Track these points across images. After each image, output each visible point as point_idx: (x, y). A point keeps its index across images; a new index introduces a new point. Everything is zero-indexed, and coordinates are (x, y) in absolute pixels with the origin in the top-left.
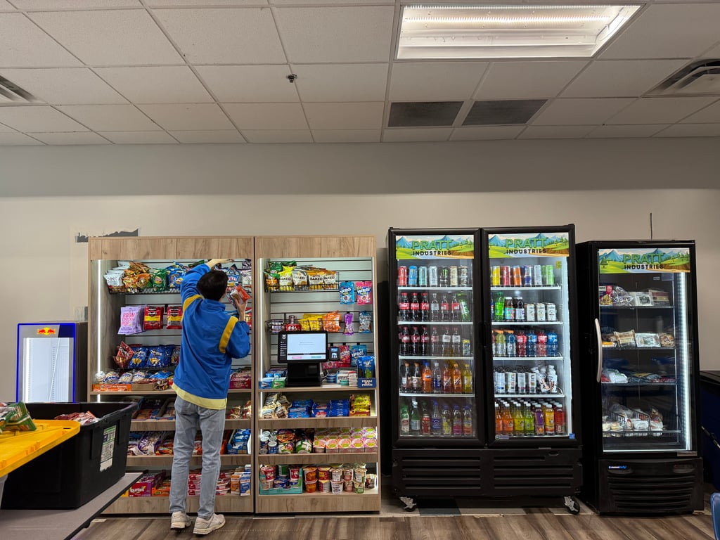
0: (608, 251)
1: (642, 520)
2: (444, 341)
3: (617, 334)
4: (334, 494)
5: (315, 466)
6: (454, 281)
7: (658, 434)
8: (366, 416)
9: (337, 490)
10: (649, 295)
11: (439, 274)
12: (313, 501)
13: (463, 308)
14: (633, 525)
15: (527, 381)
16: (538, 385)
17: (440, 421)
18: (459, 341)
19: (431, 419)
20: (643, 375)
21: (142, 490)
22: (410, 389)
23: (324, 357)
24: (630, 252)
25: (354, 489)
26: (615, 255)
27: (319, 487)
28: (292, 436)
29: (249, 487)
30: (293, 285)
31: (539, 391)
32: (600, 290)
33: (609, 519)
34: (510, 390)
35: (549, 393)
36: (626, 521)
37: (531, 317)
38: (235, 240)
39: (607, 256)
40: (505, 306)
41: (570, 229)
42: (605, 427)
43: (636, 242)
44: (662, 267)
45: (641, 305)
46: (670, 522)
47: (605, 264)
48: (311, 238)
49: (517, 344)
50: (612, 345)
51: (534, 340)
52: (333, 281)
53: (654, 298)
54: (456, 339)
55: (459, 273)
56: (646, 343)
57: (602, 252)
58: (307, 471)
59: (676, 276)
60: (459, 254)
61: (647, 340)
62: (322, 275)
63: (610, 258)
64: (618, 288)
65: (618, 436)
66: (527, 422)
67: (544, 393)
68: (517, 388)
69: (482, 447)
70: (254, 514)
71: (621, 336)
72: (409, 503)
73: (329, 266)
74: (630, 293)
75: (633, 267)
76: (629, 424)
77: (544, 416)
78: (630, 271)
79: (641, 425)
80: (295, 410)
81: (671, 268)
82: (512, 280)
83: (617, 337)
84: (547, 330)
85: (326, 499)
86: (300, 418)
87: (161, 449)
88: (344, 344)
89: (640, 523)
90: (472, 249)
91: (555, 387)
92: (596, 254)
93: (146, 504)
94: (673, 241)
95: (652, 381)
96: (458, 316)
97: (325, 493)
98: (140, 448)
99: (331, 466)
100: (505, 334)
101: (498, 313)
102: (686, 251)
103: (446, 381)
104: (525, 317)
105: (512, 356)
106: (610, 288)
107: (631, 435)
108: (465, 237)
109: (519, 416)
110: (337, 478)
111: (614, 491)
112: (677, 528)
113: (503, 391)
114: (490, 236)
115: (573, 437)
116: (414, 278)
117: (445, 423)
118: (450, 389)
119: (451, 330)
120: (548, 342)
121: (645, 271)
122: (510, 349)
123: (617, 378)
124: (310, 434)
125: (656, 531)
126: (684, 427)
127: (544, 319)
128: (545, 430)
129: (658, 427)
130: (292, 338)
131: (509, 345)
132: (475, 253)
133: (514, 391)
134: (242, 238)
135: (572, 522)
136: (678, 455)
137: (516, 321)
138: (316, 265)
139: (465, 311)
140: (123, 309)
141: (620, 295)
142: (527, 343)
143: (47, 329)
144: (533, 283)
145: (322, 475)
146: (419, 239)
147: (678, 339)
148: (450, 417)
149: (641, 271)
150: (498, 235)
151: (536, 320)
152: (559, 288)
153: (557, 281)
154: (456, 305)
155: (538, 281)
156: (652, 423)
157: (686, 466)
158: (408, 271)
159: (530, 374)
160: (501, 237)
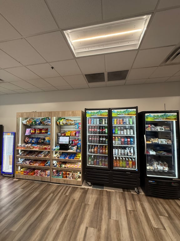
0: (148, 114)
1: (160, 199)
2: (101, 140)
3: (152, 139)
4: (70, 179)
5: (66, 171)
6: (104, 123)
7: (166, 171)
8: (78, 160)
9: (70, 178)
10: (163, 128)
11: (99, 121)
12: (64, 181)
13: (106, 130)
14: (157, 202)
15: (124, 152)
16: (127, 153)
17: (99, 162)
18: (105, 140)
19: (96, 161)
20: (161, 152)
21: (26, 173)
22: (91, 152)
23: (68, 143)
24: (156, 114)
25: (75, 179)
26: (151, 115)
27: (66, 177)
28: (61, 163)
29: (49, 175)
30: (63, 124)
31: (127, 155)
32: (146, 126)
33: (149, 197)
34: (119, 154)
35: (131, 156)
36: (154, 199)
37: (125, 134)
38: (47, 113)
39: (148, 116)
40: (118, 130)
41: (136, 108)
42: (148, 168)
43: (158, 111)
44: (167, 119)
45: (160, 131)
46: (170, 202)
47: (147, 118)
48: (65, 112)
49: (121, 141)
50: (151, 143)
51: (126, 140)
52: (73, 123)
53: (165, 129)
54: (104, 139)
55: (105, 121)
56: (162, 142)
57: (146, 115)
58: (63, 172)
59: (172, 122)
60: (104, 115)
61: (163, 141)
62: (70, 121)
63: (149, 116)
64: (152, 125)
65: (152, 171)
66: (124, 164)
67: (129, 156)
68: (121, 153)
69: (110, 171)
70: (50, 182)
71: (153, 140)
72: (90, 184)
73: (72, 119)
74: (157, 127)
75: (157, 119)
76: (156, 167)
77: (129, 163)
78: (156, 120)
79: (160, 168)
80: (62, 156)
81: (170, 119)
82: (120, 123)
83: (152, 140)
84: (130, 137)
85: (67, 181)
86: (62, 158)
87: (31, 163)
88: (78, 139)
89: (159, 201)
90: (107, 114)
91: (132, 154)
92: (145, 115)
93: (27, 177)
94: (171, 111)
95: (164, 154)
96: (105, 133)
97: (68, 179)
98: (26, 163)
99: (70, 172)
100: (118, 138)
101: (116, 132)
102: (176, 114)
103: (101, 151)
104: (124, 133)
105: (120, 145)
106: (150, 125)
107: (157, 171)
108: (105, 111)
109: (121, 162)
110: (71, 175)
111: (150, 189)
112: (172, 205)
113: (117, 154)
114: (112, 110)
115: (137, 170)
116: (93, 122)
117: (100, 163)
118: (102, 153)
119: (103, 137)
120: (130, 141)
121: (161, 120)
122: (119, 143)
123: (152, 153)
124: (65, 163)
125: (165, 206)
126: (175, 170)
127: (129, 134)
128: (129, 167)
129: (166, 169)
130: (61, 138)
131: (119, 141)
132: (108, 115)
133: (120, 154)
134: (49, 112)
135: (136, 197)
136: (173, 180)
137: (121, 134)
138: (69, 119)
139: (106, 132)
140: (27, 129)
141: (153, 127)
142: (124, 141)
143: (9, 133)
144: (126, 123)
145: (67, 174)
146: (93, 111)
147: (173, 142)
148: (102, 161)
149: (159, 120)
150: (115, 110)
151: (127, 135)
152: (134, 125)
153: (133, 123)
154: (104, 130)
155: (128, 123)
156: (164, 167)
157: (176, 183)
158: (91, 120)
159: (125, 150)
160: (116, 111)
